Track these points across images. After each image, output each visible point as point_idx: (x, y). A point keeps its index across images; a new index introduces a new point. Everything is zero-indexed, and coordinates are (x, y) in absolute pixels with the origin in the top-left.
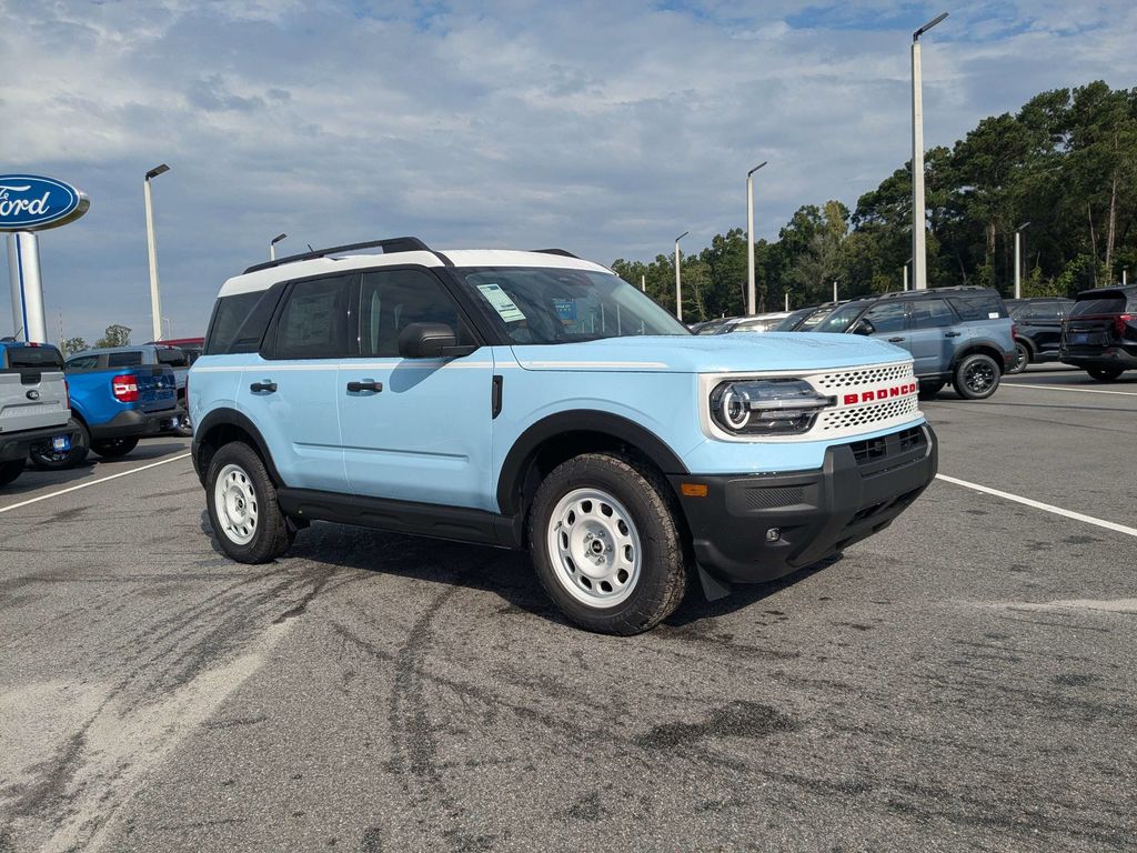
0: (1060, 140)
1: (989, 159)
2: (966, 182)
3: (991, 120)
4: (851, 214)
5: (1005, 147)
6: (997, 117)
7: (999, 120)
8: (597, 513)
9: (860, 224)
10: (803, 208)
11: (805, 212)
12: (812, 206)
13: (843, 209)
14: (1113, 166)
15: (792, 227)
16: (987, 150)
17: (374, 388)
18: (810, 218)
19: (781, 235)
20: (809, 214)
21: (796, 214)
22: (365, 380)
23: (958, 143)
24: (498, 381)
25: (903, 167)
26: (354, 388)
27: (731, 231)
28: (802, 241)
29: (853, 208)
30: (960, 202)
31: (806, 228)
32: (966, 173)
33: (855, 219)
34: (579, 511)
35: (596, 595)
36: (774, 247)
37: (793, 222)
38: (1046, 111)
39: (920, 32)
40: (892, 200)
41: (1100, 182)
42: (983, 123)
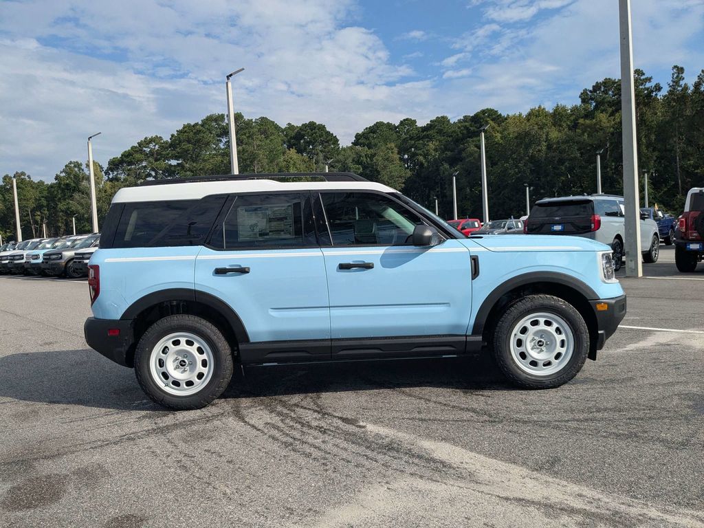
0: (221, 141)
1: (190, 146)
2: (177, 158)
3: (189, 125)
4: (105, 169)
5: (198, 141)
6: (192, 124)
7: (193, 126)
9: (111, 176)
10: (71, 163)
11: (72, 165)
12: (77, 162)
13: (101, 168)
14: (254, 158)
15: (63, 174)
16: (189, 141)
18: (76, 169)
19: (56, 179)
20: (75, 166)
21: (66, 166)
23: (172, 136)
24: (475, 260)
25: (137, 145)
26: (344, 267)
27: (17, 173)
28: (73, 184)
29: (105, 166)
30: (173, 169)
31: (75, 176)
32: (178, 153)
33: (106, 173)
36: (52, 186)
37: (64, 171)
38: (214, 124)
40: (130, 163)
41: (249, 166)
42: (185, 127)
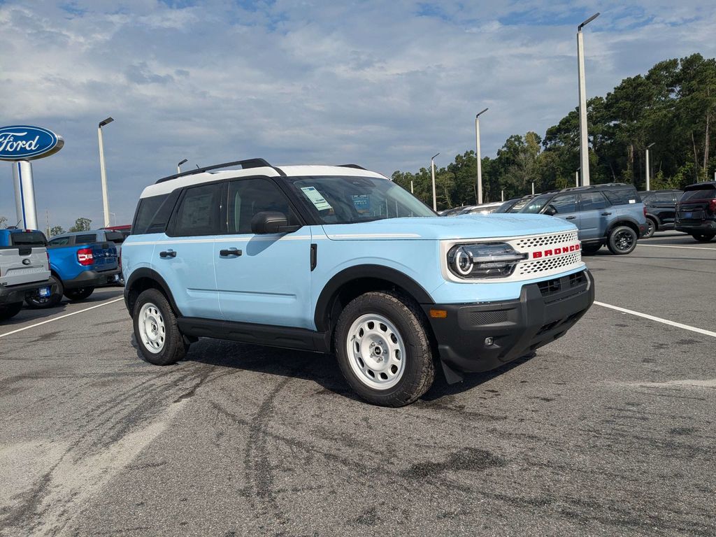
0: (673, 91)
1: (628, 104)
2: (615, 119)
3: (629, 79)
4: (542, 140)
5: (639, 96)
6: (633, 77)
7: (634, 79)
8: (377, 330)
9: (548, 146)
10: (512, 137)
11: (513, 139)
12: (517, 136)
13: (537, 137)
14: (706, 107)
15: (505, 149)
16: (627, 98)
17: (237, 253)
18: (516, 143)
19: (498, 154)
20: (515, 140)
21: (508, 141)
22: (231, 248)
23: (609, 94)
24: (314, 247)
25: (575, 110)
26: (224, 254)
27: (467, 152)
28: (512, 158)
29: (543, 136)
30: (611, 131)
31: (514, 149)
32: (614, 113)
33: (545, 143)
34: (366, 328)
35: (378, 382)
36: (494, 162)
37: (505, 146)
38: (664, 73)
39: (582, 25)
40: (568, 131)
41: (698, 117)
42: (624, 81)
